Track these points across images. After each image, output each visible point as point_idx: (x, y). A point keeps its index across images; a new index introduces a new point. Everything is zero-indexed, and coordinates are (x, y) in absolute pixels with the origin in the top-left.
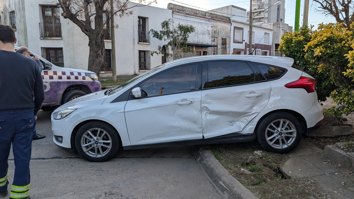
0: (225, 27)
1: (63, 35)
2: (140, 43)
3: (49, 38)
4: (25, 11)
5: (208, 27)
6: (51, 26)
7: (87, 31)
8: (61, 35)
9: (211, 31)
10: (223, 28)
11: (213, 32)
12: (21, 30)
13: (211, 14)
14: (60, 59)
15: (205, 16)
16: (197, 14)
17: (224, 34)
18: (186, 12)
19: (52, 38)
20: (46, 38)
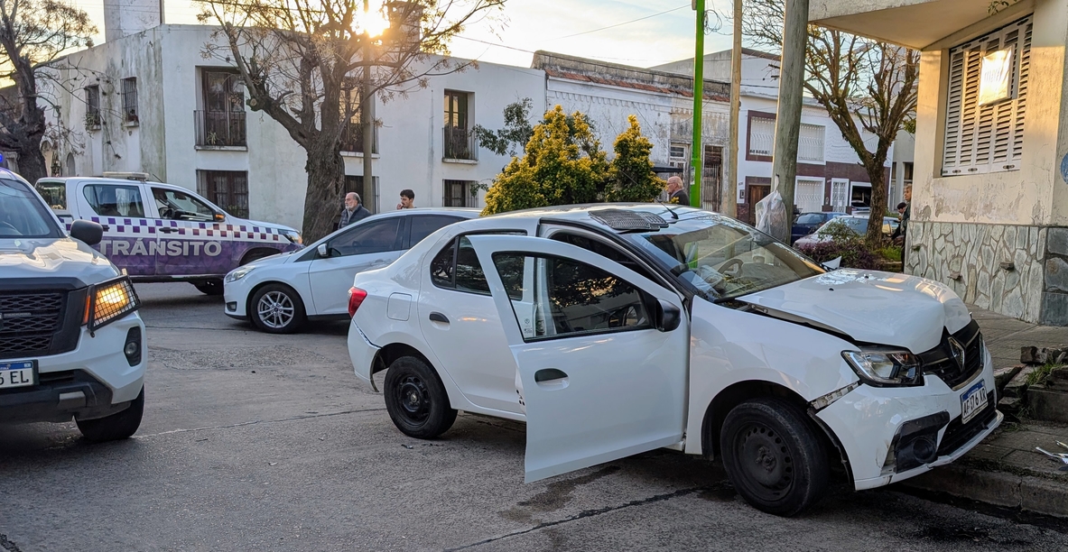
0: (718, 115)
1: (249, 141)
2: (449, 160)
3: (217, 148)
4: (162, 82)
5: (659, 115)
6: (222, 118)
7: (304, 137)
8: (244, 139)
9: (669, 127)
10: (711, 117)
11: (676, 127)
12: (149, 125)
13: (672, 76)
14: (240, 198)
15: (650, 84)
16: (622, 78)
17: (712, 133)
18: (590, 74)
19: (222, 149)
20: (210, 147)
